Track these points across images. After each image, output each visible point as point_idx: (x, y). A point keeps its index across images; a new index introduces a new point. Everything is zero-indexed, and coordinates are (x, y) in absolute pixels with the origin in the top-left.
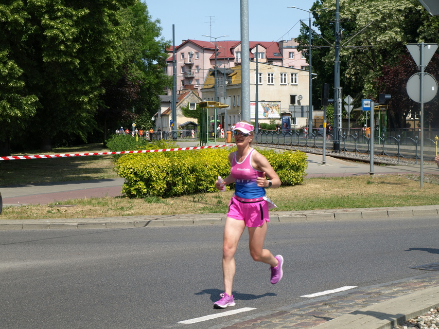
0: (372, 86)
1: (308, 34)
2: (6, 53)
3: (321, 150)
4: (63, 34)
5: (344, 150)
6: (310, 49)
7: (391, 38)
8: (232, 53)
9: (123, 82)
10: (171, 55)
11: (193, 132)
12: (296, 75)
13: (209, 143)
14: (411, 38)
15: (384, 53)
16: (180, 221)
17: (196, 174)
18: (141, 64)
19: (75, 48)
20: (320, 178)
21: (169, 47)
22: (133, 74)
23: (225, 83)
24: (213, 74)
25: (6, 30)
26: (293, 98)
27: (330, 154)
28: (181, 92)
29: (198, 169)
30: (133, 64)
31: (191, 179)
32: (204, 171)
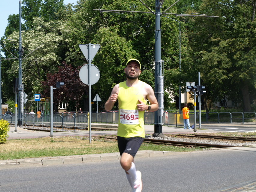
0: (38, 88)
5: (25, 125)
7: (50, 59)
14: (61, 59)
15: (45, 68)
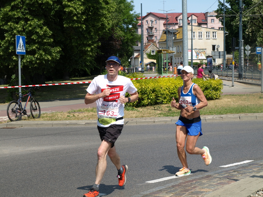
0: (262, 39)
1: (223, 8)
2: (42, 22)
3: (231, 78)
4: (76, 10)
5: (245, 78)
6: (224, 17)
8: (177, 20)
9: (111, 38)
10: (140, 22)
11: (153, 68)
12: (215, 33)
13: (163, 75)
16: (146, 121)
17: (156, 93)
18: (122, 27)
19: (83, 18)
20: (230, 95)
21: (139, 17)
22: (117, 33)
23: (173, 38)
24: (165, 33)
25: (42, 8)
26: (214, 47)
27: (237, 80)
28: (146, 44)
29: (157, 90)
30: (117, 28)
31: (153, 96)
32: (160, 91)
